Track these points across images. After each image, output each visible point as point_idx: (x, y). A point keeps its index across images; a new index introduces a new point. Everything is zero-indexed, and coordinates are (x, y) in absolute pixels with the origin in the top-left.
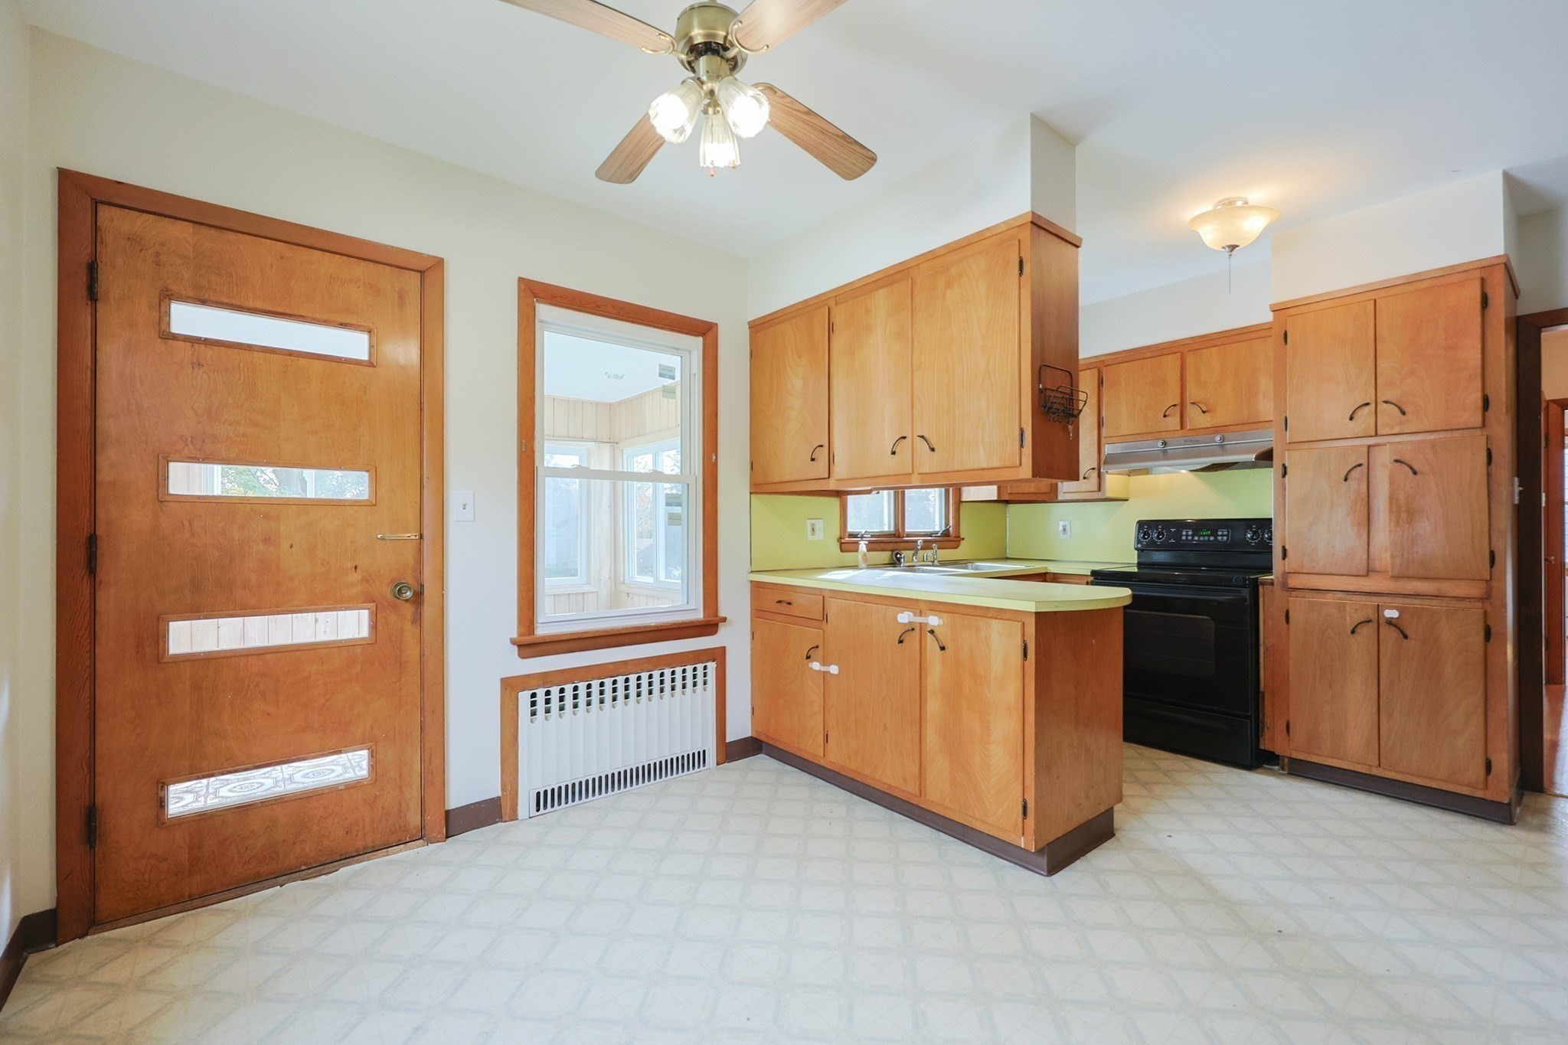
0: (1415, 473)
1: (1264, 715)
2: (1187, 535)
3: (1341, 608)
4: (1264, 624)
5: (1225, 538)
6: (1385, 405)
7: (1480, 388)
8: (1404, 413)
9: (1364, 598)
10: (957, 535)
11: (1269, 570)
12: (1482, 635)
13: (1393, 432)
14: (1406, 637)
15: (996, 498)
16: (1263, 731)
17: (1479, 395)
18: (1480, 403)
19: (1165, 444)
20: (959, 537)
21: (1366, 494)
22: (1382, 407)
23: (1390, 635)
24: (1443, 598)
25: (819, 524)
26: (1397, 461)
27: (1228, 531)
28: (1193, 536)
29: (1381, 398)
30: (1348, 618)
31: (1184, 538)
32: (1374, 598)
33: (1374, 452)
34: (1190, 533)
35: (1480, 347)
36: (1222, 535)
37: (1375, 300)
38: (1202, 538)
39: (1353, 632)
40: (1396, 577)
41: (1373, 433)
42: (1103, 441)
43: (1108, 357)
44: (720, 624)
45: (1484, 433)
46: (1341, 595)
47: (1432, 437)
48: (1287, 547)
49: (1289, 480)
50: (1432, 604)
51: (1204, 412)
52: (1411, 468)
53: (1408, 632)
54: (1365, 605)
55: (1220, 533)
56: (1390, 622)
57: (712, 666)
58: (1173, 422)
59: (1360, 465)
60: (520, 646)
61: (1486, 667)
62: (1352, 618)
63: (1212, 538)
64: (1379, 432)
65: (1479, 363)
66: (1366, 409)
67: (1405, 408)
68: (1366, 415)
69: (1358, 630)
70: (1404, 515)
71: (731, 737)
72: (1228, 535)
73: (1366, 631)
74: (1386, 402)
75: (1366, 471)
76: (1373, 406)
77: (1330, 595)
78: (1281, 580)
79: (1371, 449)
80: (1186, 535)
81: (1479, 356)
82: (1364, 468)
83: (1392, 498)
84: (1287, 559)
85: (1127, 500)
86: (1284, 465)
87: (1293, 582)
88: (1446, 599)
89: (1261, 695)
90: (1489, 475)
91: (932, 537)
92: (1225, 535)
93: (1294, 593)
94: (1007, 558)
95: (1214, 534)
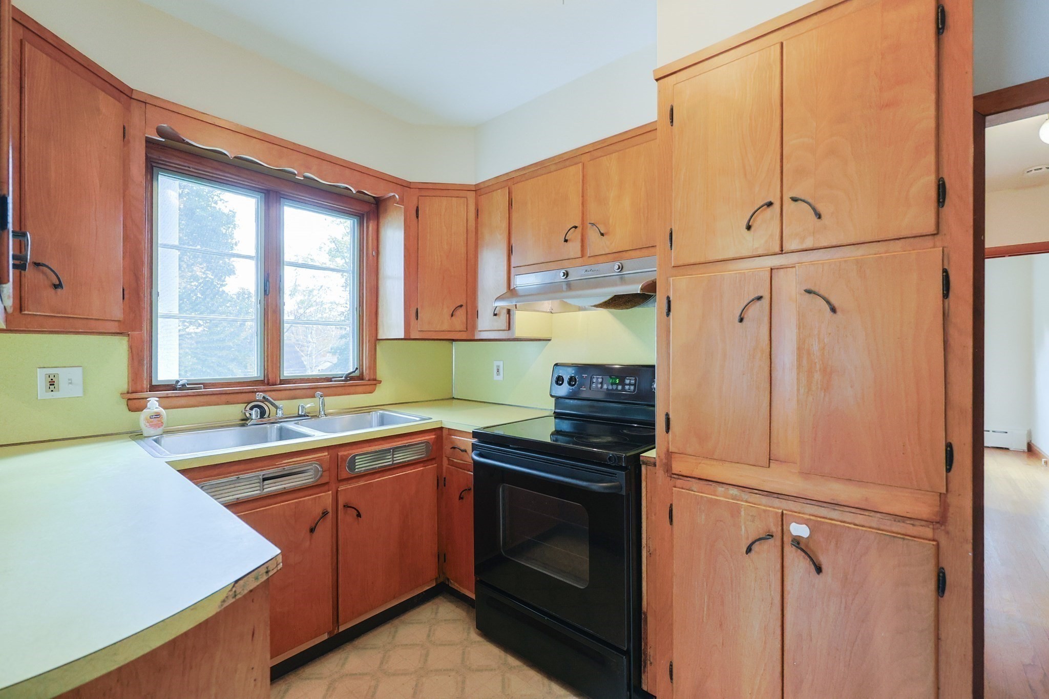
0: (833, 310)
1: (646, 644)
2: (597, 382)
3: (735, 511)
4: (647, 518)
5: (632, 388)
6: (793, 204)
7: (933, 168)
8: (819, 216)
9: (764, 500)
10: (372, 377)
12: (932, 585)
13: (804, 246)
14: (819, 570)
15: (403, 337)
16: (645, 666)
17: (930, 180)
18: (933, 193)
19: (566, 274)
20: (375, 380)
21: (767, 342)
22: (789, 206)
23: (798, 565)
24: (872, 514)
25: (69, 375)
26: (809, 292)
27: (636, 380)
28: (602, 382)
29: (788, 194)
30: (743, 527)
31: (595, 385)
32: (776, 502)
33: (779, 276)
34: (600, 379)
35: (933, 97)
36: (630, 384)
37: (782, 44)
38: (611, 387)
39: (749, 550)
40: (806, 474)
41: (777, 249)
42: (513, 270)
43: (518, 174)
45: (938, 244)
46: (734, 491)
47: (859, 252)
48: (671, 416)
49: (673, 319)
50: (857, 522)
51: (602, 235)
52: (828, 302)
53: (824, 560)
54: (765, 511)
55: (627, 382)
56: (797, 542)
58: (574, 248)
59: (760, 298)
61: (938, 639)
62: (749, 529)
63: (620, 387)
64: (786, 247)
65: (932, 124)
66: (769, 211)
67: (821, 208)
68: (768, 223)
69: (756, 547)
70: (817, 376)
72: (635, 385)
73: (767, 553)
74: (795, 200)
75: (767, 307)
76: (777, 206)
77: (721, 489)
78: (664, 461)
79: (775, 273)
81: (932, 112)
82: (765, 302)
83: (802, 350)
84: (670, 432)
85: (549, 340)
86: (668, 298)
87: (677, 467)
88: (878, 515)
89: (643, 616)
90: (945, 316)
91: (331, 381)
92: (632, 385)
93: (679, 482)
94: (453, 398)
95: (622, 383)
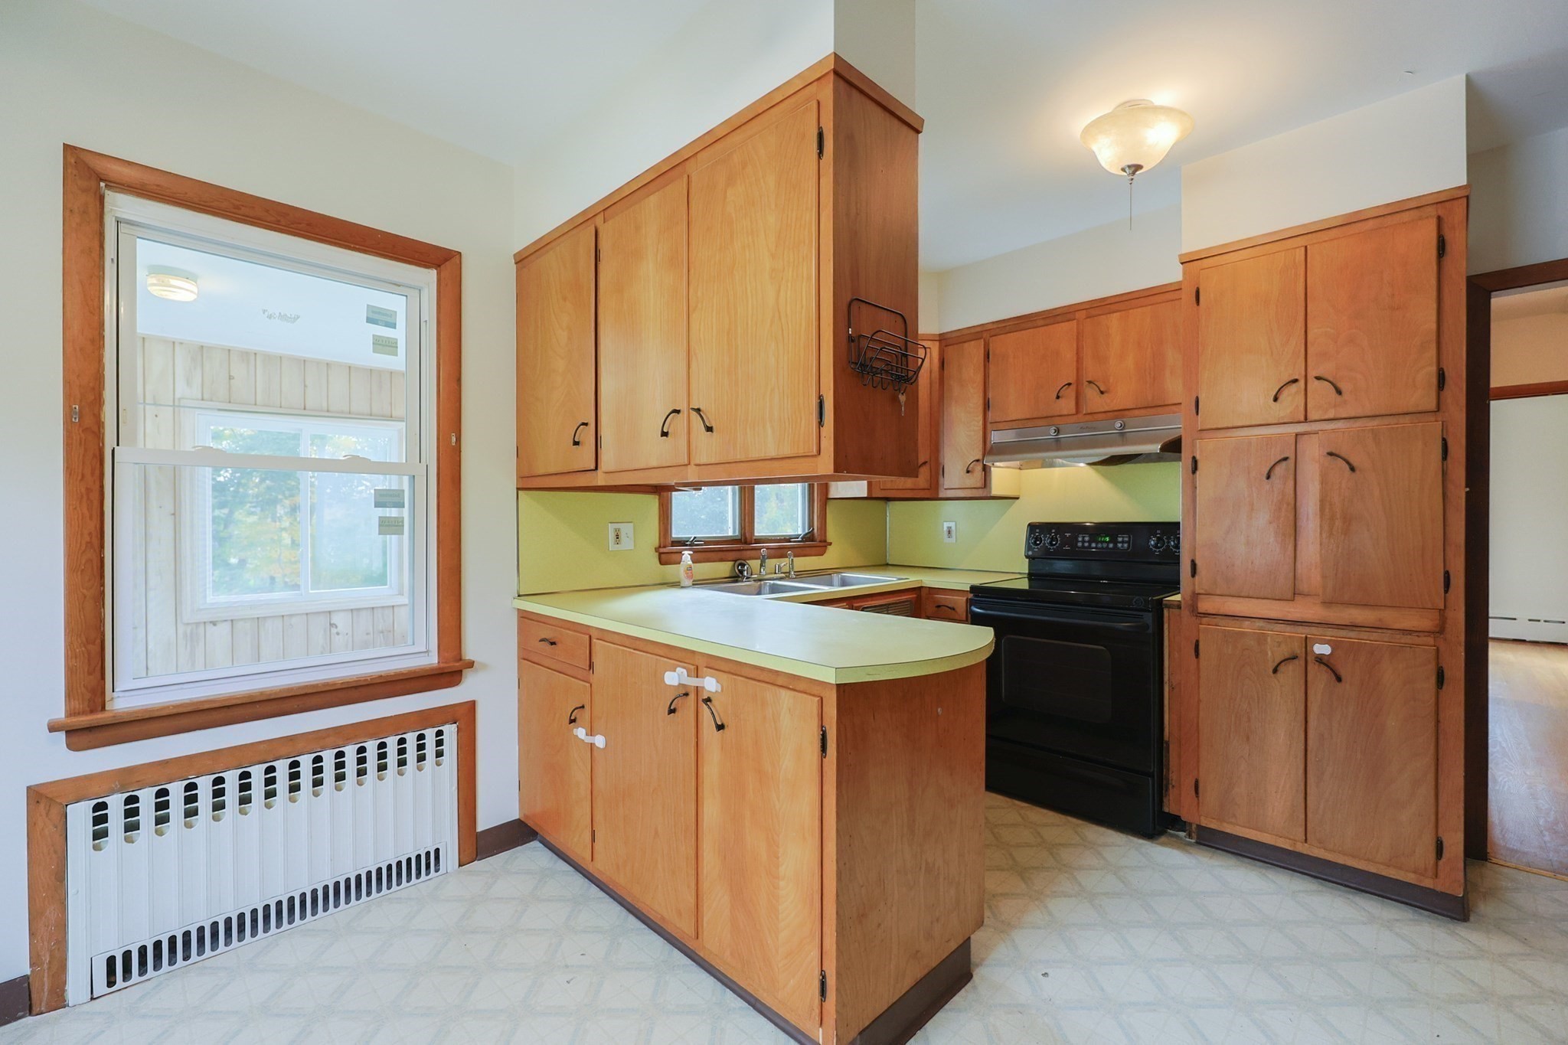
0: (1352, 469)
1: (1168, 770)
2: (1083, 542)
3: (1261, 639)
4: (1169, 656)
5: (1126, 545)
6: (1317, 382)
7: (1435, 360)
8: (1339, 392)
9: (1289, 628)
10: (823, 538)
11: (1174, 586)
12: (1433, 680)
13: (1326, 417)
14: (1339, 679)
15: (866, 495)
16: (1166, 790)
17: (1433, 369)
18: (1434, 381)
19: (1058, 431)
20: (825, 541)
21: (1293, 495)
22: (1314, 384)
23: (1320, 678)
24: (1385, 631)
25: (626, 529)
26: (1331, 454)
27: (1130, 537)
28: (1090, 542)
29: (1312, 373)
30: (1269, 653)
31: (1080, 544)
32: (1300, 629)
33: (1304, 442)
34: (1087, 539)
35: (1435, 306)
36: (1123, 542)
37: (1306, 247)
38: (1100, 545)
39: (1275, 671)
40: (1328, 603)
41: (1302, 418)
42: (989, 426)
43: (995, 326)
44: (465, 672)
45: (1439, 419)
46: (1261, 623)
47: (1375, 422)
48: (1197, 562)
49: (1199, 475)
50: (1372, 638)
51: (1102, 393)
52: (1348, 463)
53: (1343, 673)
54: (1290, 637)
55: (1120, 539)
56: (1320, 659)
57: (450, 731)
58: (1067, 405)
59: (1286, 459)
60: (70, 732)
61: (1438, 722)
62: (1275, 653)
63: (1111, 546)
64: (1311, 416)
65: (1434, 326)
66: (1293, 388)
67: (1342, 386)
68: (1293, 396)
69: (1282, 668)
70: (1338, 523)
71: (485, 821)
72: (1128, 542)
73: (1292, 672)
74: (1318, 378)
75: (1293, 465)
76: (1302, 383)
77: (1247, 623)
78: (1190, 602)
79: (1299, 437)
80: (1083, 540)
81: (1434, 318)
82: (1291, 461)
83: (1323, 501)
84: (1197, 577)
85: (1018, 498)
86: (1194, 458)
87: (1205, 605)
88: (1389, 631)
89: (1165, 745)
90: (1444, 473)
91: (791, 542)
92: (1126, 542)
93: (1205, 620)
94: (887, 565)
95: (1114, 540)
